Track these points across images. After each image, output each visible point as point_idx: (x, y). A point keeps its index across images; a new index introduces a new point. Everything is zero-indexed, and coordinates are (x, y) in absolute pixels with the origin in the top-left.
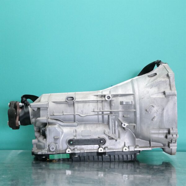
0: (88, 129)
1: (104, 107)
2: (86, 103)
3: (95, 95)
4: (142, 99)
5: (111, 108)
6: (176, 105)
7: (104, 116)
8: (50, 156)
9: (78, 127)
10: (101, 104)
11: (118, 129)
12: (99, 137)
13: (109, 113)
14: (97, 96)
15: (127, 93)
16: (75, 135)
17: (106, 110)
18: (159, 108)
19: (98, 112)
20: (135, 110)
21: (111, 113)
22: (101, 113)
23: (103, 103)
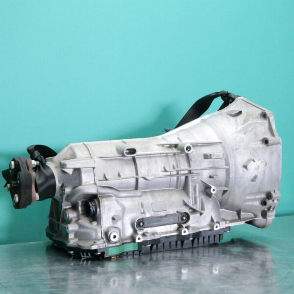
0: (159, 200)
1: (179, 164)
2: (151, 157)
3: (159, 145)
4: (236, 149)
5: (189, 165)
6: (281, 157)
7: (180, 177)
8: (110, 249)
9: (143, 197)
10: (174, 159)
11: (200, 197)
12: (177, 212)
13: (187, 172)
14: (163, 145)
15: (210, 141)
16: (142, 212)
17: (182, 168)
18: (261, 163)
19: (170, 172)
20: (228, 167)
21: (190, 172)
22: (175, 173)
23: (177, 156)
